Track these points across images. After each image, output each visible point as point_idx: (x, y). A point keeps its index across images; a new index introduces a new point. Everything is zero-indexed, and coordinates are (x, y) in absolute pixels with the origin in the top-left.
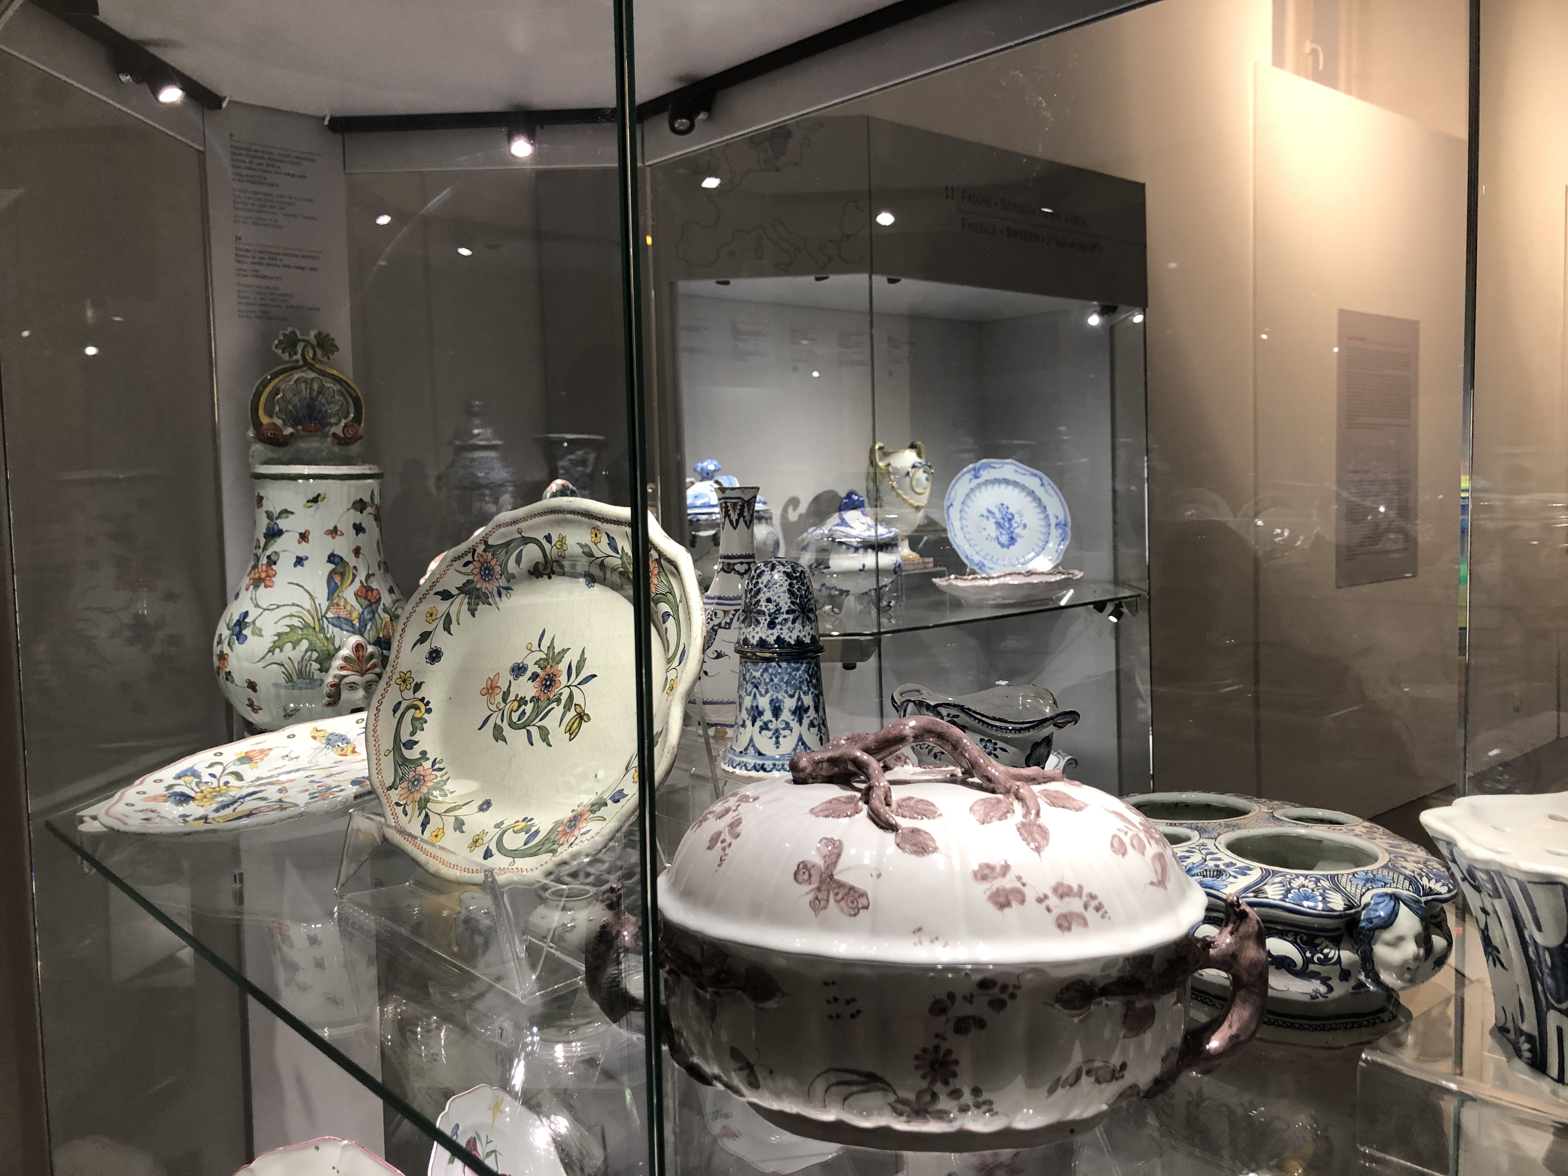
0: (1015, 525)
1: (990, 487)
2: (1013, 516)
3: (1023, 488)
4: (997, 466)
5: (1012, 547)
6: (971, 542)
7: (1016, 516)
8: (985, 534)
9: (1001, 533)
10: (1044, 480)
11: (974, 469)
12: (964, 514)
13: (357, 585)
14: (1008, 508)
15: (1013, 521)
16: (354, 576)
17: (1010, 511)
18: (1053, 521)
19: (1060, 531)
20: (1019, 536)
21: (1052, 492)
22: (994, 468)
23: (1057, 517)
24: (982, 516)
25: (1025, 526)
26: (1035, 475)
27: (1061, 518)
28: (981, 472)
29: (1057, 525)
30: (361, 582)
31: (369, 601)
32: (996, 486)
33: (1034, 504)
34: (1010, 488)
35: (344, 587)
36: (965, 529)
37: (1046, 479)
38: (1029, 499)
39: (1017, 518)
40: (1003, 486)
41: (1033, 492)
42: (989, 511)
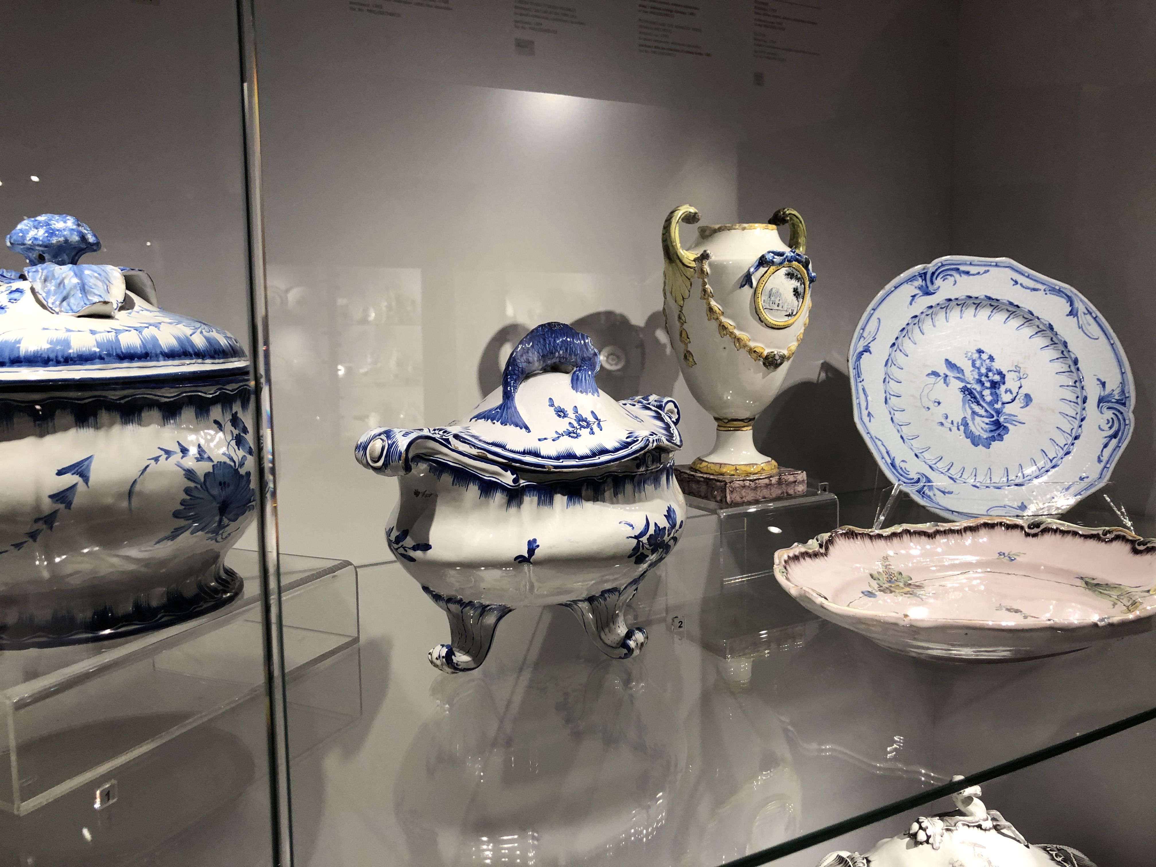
0: (1007, 398)
1: (955, 313)
2: (1003, 376)
3: (1029, 318)
4: (973, 270)
5: (995, 444)
6: (905, 430)
7: (1009, 377)
8: (938, 412)
9: (974, 413)
10: (1078, 304)
11: (923, 275)
12: (894, 370)
14: (991, 358)
15: (1003, 388)
17: (996, 365)
18: (1093, 393)
19: (1109, 414)
20: (1013, 419)
21: (1094, 330)
22: (967, 273)
23: (1103, 384)
24: (935, 374)
25: (1028, 398)
26: (1059, 292)
27: (1113, 385)
28: (938, 282)
29: (1101, 400)
32: (969, 312)
33: (1052, 353)
34: (1000, 317)
36: (893, 400)
37: (1082, 302)
38: (1041, 341)
39: (1011, 382)
40: (984, 313)
41: (1051, 327)
42: (950, 365)
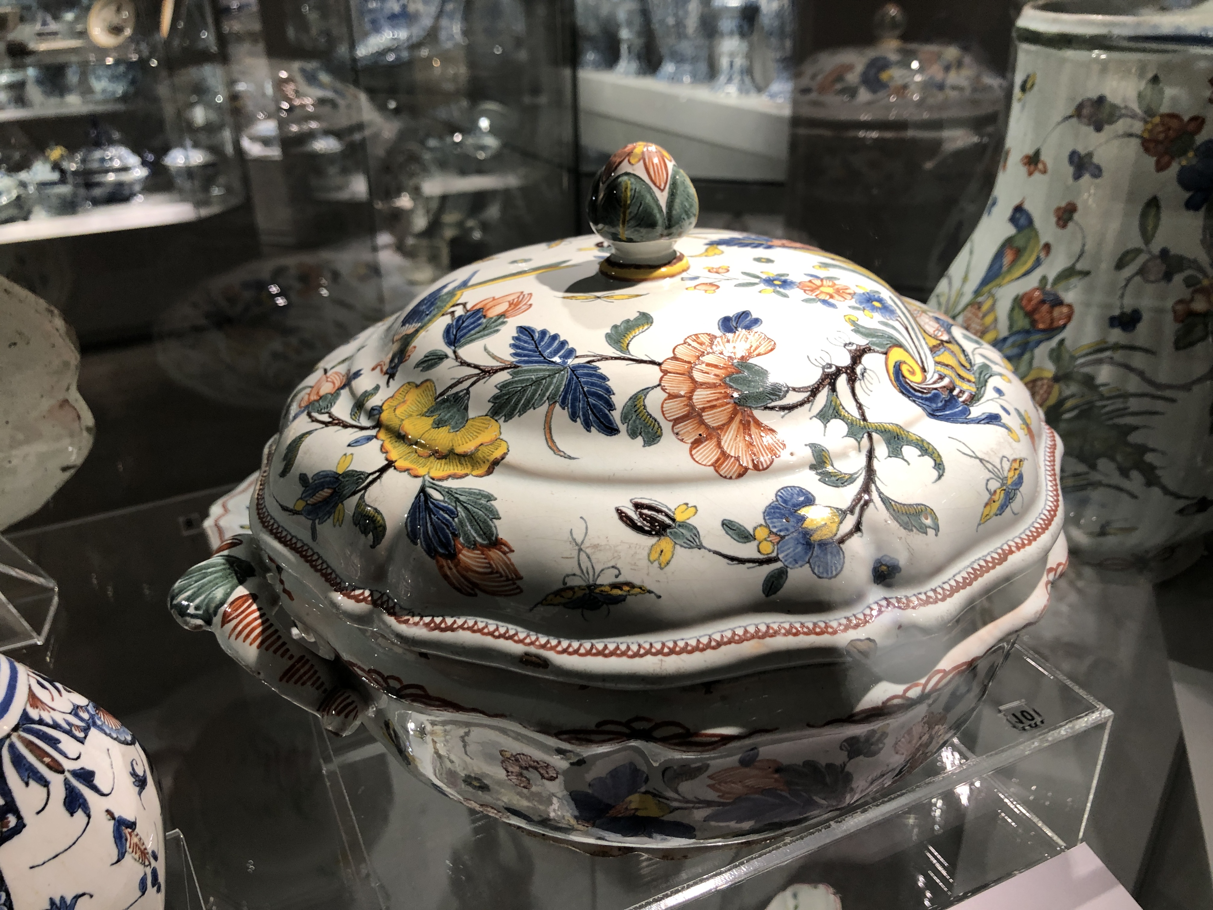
13: (1031, 282)
16: (1038, 263)
30: (1044, 279)
31: (1033, 323)
35: (1008, 278)
